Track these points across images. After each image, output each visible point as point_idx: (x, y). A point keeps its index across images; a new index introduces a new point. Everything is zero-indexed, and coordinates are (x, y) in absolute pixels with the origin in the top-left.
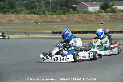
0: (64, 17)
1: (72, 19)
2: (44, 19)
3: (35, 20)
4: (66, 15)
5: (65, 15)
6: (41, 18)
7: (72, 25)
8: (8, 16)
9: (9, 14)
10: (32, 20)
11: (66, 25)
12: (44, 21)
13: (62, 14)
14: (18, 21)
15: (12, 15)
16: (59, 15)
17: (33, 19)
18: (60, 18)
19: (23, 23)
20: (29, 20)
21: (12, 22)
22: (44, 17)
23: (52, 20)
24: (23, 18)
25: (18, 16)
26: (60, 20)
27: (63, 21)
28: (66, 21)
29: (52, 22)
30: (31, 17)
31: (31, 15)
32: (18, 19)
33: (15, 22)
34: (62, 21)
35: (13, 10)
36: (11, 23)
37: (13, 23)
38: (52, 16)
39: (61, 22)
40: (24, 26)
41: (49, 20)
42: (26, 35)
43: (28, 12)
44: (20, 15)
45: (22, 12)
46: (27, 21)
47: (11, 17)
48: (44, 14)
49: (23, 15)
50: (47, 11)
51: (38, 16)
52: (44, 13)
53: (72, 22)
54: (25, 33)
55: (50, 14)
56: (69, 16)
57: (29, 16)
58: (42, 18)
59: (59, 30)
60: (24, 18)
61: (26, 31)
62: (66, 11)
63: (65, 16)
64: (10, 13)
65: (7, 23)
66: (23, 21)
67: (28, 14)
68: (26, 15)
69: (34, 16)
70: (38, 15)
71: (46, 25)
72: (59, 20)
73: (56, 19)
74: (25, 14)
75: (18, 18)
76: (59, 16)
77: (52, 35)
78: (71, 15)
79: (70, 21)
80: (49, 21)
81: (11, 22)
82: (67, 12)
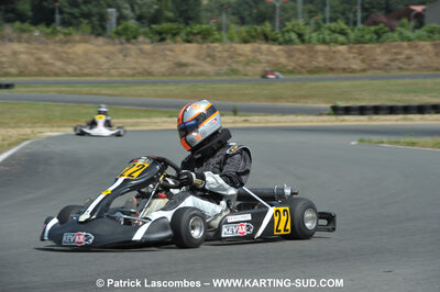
0: (379, 50)
1: (409, 58)
2: (301, 59)
3: (268, 62)
4: (385, 46)
5: (382, 42)
6: (290, 55)
7: (407, 81)
8: (171, 50)
9: (175, 42)
10: (259, 62)
11: (384, 82)
12: (302, 67)
13: (370, 41)
14: (209, 68)
15: (188, 45)
16: (359, 42)
17: (263, 58)
18: (360, 54)
19: (226, 74)
20: (247, 64)
21: (188, 70)
22: (303, 53)
23: (330, 64)
24: (226, 54)
25: (208, 47)
26: (363, 61)
27: (375, 65)
28: (386, 67)
29: (331, 70)
30: (254, 51)
31: (256, 45)
32: (208, 59)
33: (197, 69)
34: (369, 65)
35: (189, 29)
36: (183, 74)
37: (192, 74)
38: (334, 49)
39: (364, 70)
40: (227, 86)
41: (320, 61)
42: (237, 118)
43: (244, 34)
44: (216, 45)
45: (223, 34)
46: (240, 68)
47: (184, 52)
48: (303, 41)
49: (227, 46)
50: (315, 31)
51: (281, 47)
52: (300, 36)
53: (407, 70)
54: (235, 112)
55: (324, 42)
56: (395, 47)
57: (247, 48)
58: (293, 56)
59: (357, 100)
60: (232, 57)
61: (238, 104)
62: (387, 29)
63: (382, 49)
64: (178, 39)
65: (171, 75)
66: (225, 68)
67: (245, 42)
68: (237, 46)
69: (265, 47)
70: (280, 44)
71: (311, 80)
72: (356, 65)
73: (346, 59)
74: (231, 40)
75: (209, 56)
76: (358, 46)
77: (333, 118)
78: (405, 44)
79: (401, 65)
80: (322, 65)
81: (183, 69)
82: (390, 34)
